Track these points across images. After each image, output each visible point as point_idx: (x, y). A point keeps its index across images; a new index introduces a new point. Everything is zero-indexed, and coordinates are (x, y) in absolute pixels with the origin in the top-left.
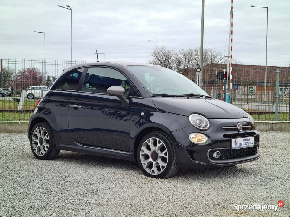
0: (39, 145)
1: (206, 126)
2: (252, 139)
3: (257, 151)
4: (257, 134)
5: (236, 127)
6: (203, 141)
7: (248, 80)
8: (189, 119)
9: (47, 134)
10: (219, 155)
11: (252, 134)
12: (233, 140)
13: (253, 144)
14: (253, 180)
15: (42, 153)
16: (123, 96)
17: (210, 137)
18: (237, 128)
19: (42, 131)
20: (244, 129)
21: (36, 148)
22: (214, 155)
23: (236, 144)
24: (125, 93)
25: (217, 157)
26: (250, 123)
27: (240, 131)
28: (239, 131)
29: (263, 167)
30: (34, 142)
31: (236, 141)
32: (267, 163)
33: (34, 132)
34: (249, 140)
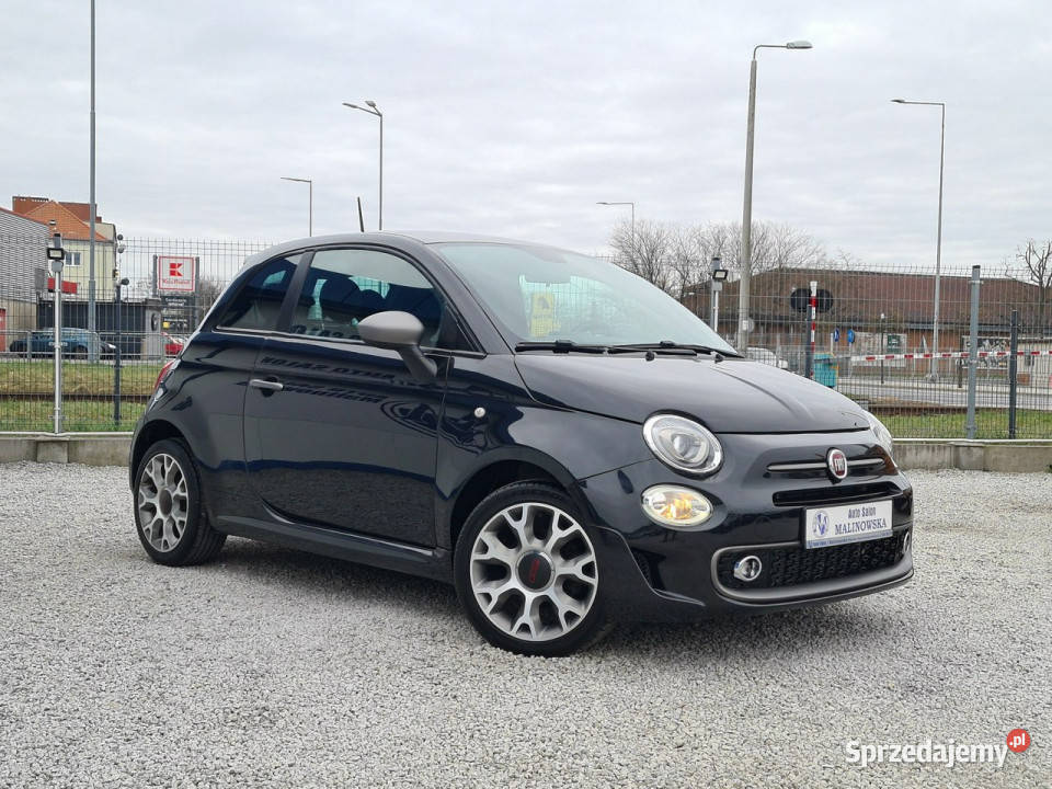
0: (159, 514)
1: (709, 459)
2: (883, 509)
3: (904, 551)
4: (903, 488)
5: (824, 465)
6: (694, 515)
7: (883, 316)
8: (645, 432)
9: (183, 478)
10: (757, 569)
11: (885, 490)
12: (811, 514)
13: (889, 526)
14: (885, 668)
15: (165, 541)
16: (416, 350)
17: (721, 503)
18: (827, 470)
19: (167, 470)
20: (854, 471)
21: (150, 526)
22: (736, 570)
23: (823, 530)
24: (421, 338)
25: (748, 576)
26: (877, 447)
27: (840, 480)
28: (834, 480)
29: (924, 607)
30: (144, 504)
31: (822, 518)
32: (939, 590)
33: (146, 470)
34: (872, 512)
